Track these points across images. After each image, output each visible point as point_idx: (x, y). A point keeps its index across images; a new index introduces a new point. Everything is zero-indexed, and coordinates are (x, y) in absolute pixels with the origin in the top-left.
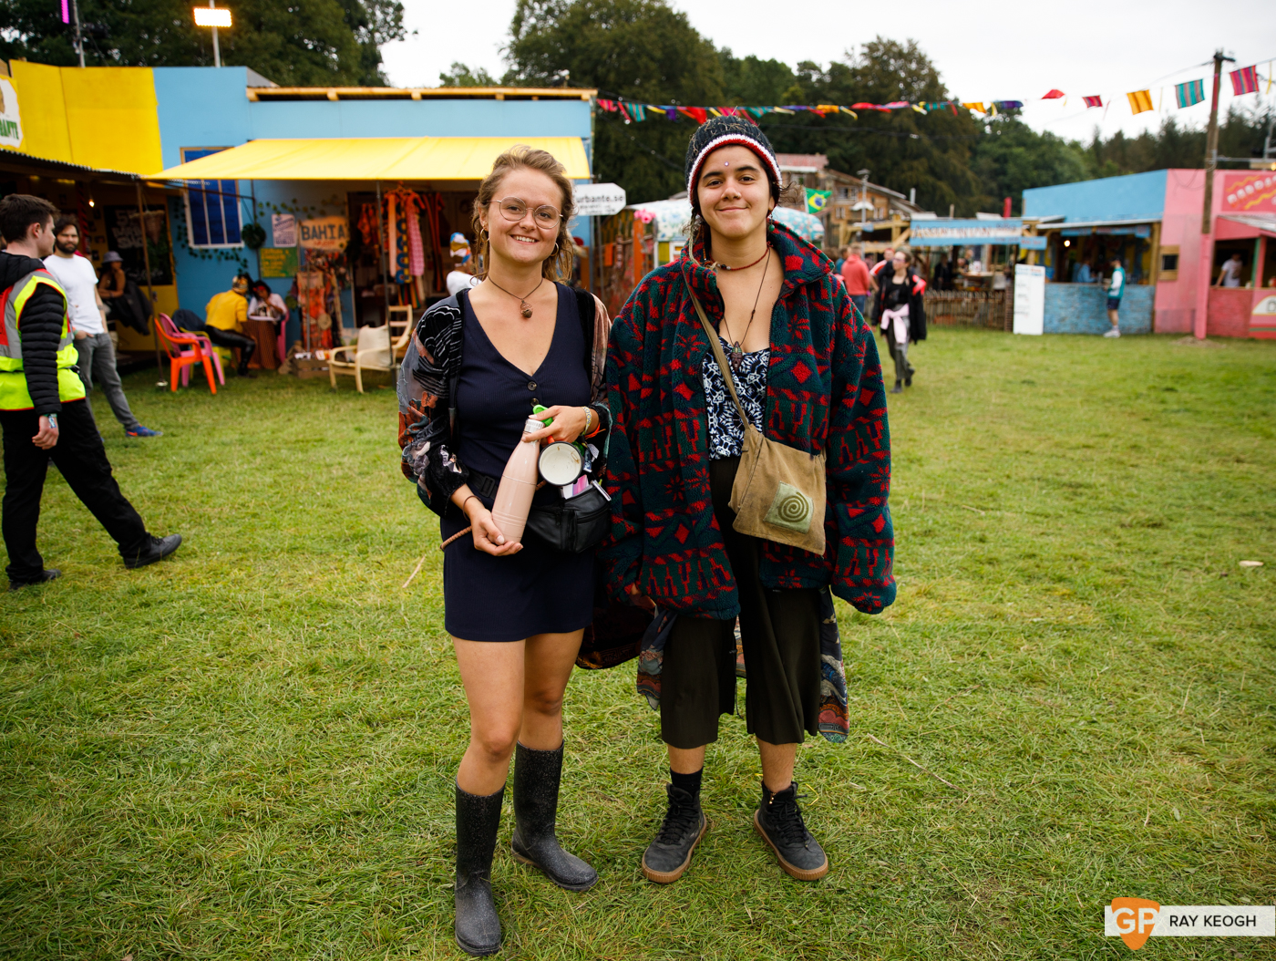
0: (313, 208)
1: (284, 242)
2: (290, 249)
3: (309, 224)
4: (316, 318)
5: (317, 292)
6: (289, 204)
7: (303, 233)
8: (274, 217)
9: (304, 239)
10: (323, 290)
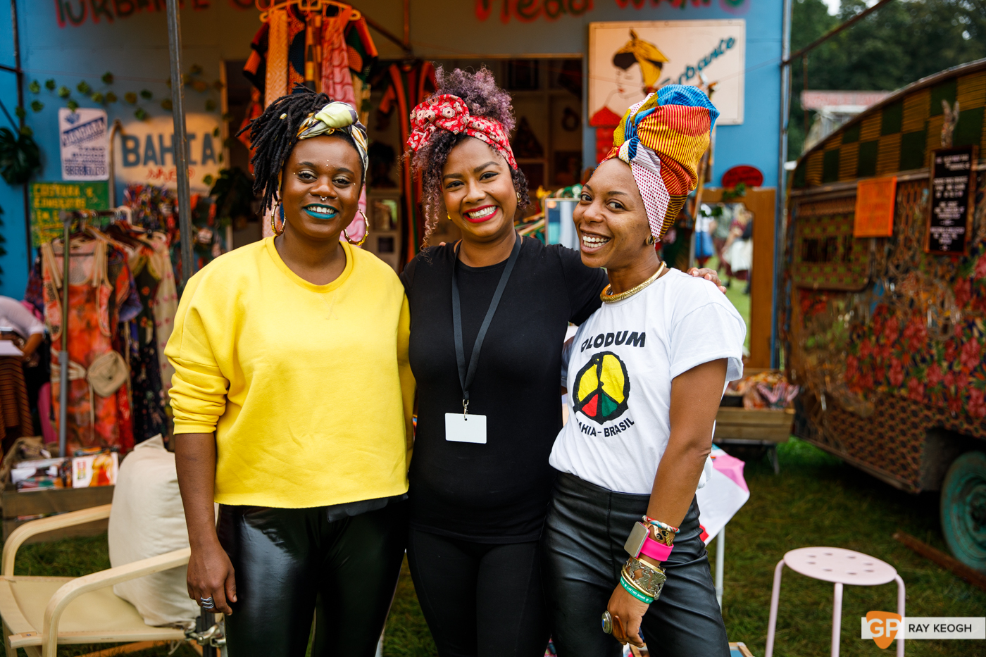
0: (146, 95)
1: (85, 170)
2: (95, 185)
3: (138, 130)
4: (86, 364)
5: (92, 294)
6: (99, 87)
7: (126, 151)
8: (64, 113)
9: (127, 164)
10: (107, 288)
